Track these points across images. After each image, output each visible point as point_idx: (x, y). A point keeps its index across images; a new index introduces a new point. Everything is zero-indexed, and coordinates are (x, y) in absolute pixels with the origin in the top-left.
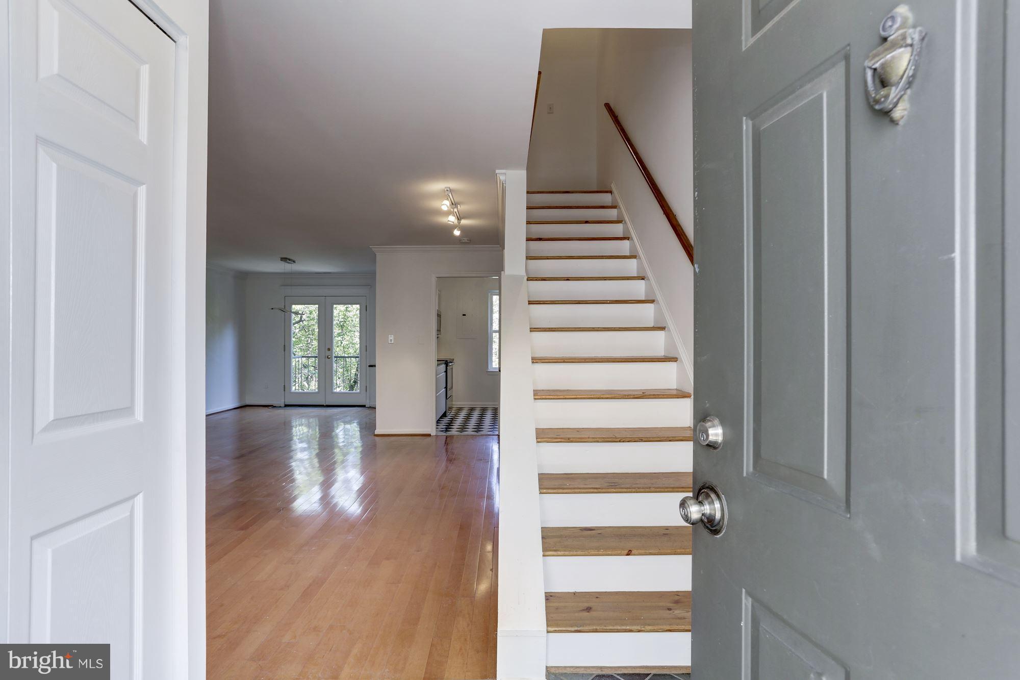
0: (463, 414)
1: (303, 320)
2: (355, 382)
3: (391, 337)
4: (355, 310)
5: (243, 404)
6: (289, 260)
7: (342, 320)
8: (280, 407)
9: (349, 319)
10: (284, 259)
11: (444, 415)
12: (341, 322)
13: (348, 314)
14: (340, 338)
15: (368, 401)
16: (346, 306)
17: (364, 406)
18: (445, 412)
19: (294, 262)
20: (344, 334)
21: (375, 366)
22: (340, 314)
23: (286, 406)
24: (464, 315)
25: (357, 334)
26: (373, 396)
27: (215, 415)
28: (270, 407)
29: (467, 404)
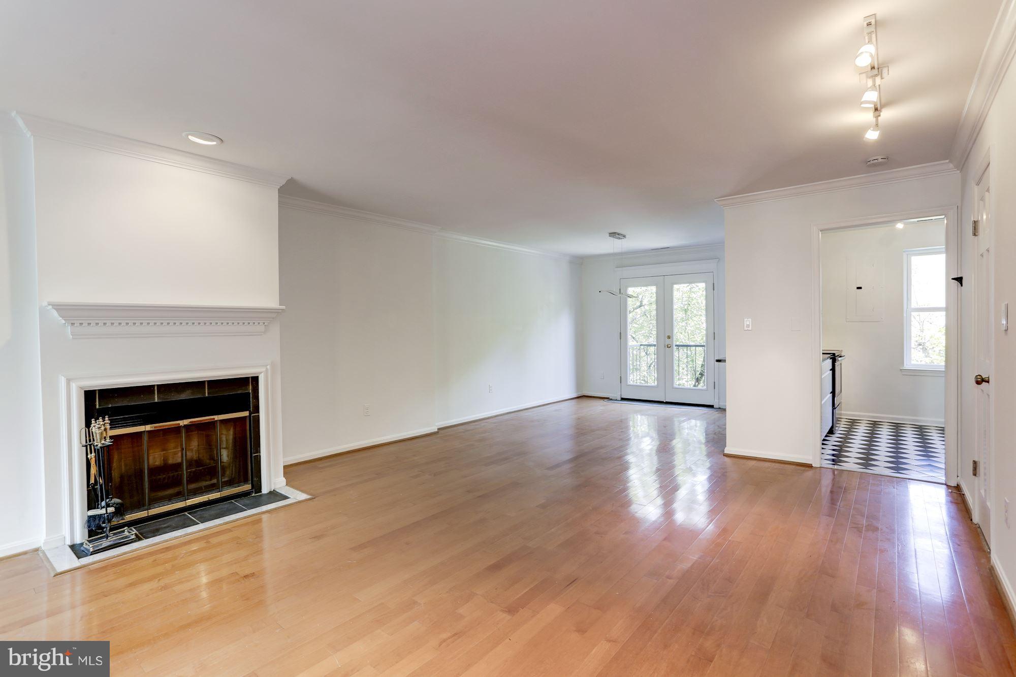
0: (861, 432)
1: (643, 304)
2: (702, 374)
3: (748, 322)
4: (699, 290)
5: (580, 394)
6: (618, 235)
7: (686, 303)
8: (616, 400)
9: (694, 301)
10: (613, 234)
11: (831, 432)
12: (685, 304)
13: (693, 295)
14: (684, 324)
15: (716, 400)
16: (690, 287)
17: (711, 407)
18: (832, 427)
19: (624, 236)
20: (688, 319)
21: (725, 361)
22: (684, 296)
23: (623, 399)
24: (859, 288)
25: (704, 318)
26: (722, 395)
27: (550, 405)
28: (606, 400)
29: (866, 416)
